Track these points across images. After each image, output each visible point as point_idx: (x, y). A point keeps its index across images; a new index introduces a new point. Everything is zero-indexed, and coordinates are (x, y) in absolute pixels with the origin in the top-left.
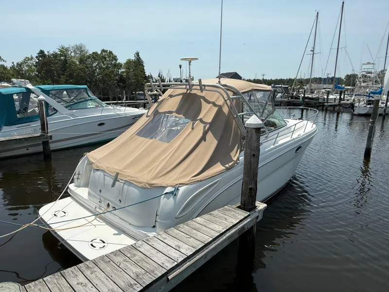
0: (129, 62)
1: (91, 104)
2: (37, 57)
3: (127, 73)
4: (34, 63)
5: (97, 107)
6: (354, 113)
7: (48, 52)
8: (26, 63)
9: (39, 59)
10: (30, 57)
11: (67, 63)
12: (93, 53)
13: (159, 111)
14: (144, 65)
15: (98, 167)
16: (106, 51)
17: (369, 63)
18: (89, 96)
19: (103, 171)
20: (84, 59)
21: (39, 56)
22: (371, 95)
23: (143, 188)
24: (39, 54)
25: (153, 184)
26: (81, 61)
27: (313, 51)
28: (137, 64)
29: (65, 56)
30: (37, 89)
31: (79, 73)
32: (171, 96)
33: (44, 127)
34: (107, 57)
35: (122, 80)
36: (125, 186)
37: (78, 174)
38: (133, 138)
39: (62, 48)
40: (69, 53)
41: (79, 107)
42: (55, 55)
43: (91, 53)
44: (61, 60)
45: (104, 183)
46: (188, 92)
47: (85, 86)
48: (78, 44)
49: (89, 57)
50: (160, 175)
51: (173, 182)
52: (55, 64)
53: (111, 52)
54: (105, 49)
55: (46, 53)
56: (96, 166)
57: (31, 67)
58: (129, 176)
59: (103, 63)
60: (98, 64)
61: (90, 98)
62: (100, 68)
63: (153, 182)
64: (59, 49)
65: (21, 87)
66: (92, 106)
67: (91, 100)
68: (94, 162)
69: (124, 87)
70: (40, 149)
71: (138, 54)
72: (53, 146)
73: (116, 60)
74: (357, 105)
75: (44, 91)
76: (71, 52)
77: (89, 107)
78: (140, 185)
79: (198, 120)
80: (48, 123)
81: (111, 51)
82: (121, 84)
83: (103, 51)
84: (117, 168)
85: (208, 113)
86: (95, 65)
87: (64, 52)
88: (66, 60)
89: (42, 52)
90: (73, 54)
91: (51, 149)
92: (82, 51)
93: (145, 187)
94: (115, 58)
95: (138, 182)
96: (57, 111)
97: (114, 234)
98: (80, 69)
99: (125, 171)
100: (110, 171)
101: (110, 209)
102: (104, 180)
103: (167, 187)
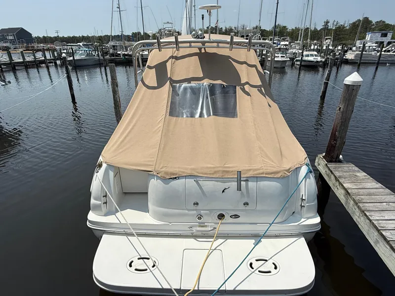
17: (168, 23)
19: (189, 176)
23: (284, 177)
27: (119, 8)
51: (301, 159)
56: (167, 173)
85: (249, 75)
100: (206, 174)
101: (227, 219)
102: (201, 187)
103: (301, 167)
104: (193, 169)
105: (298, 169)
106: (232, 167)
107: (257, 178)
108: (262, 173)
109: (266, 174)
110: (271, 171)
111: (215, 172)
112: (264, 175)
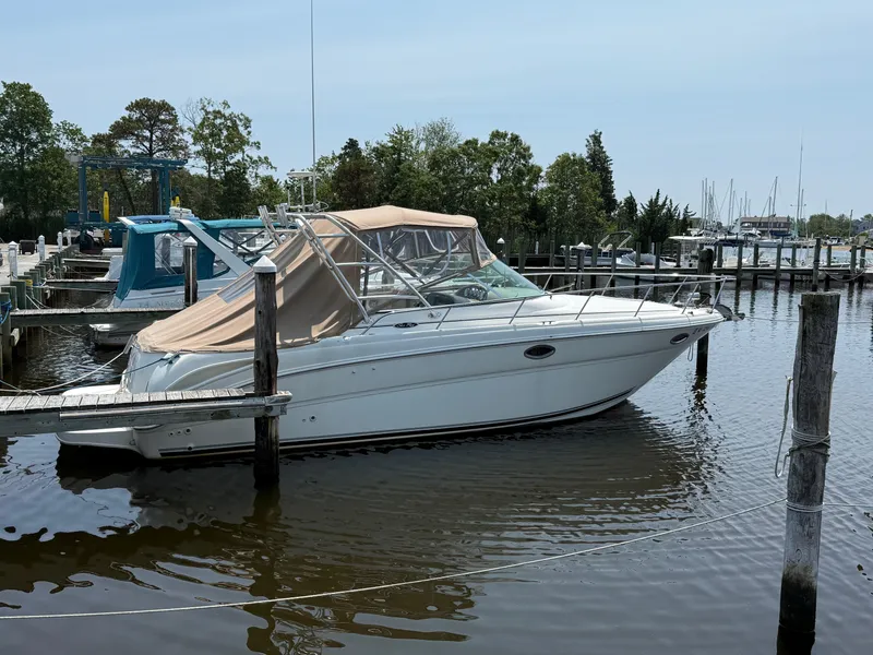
2: (340, 157)
3: (552, 194)
7: (366, 144)
10: (330, 157)
12: (467, 143)
14: (612, 168)
16: (504, 136)
20: (440, 159)
21: (346, 154)
24: (346, 148)
26: (434, 164)
34: (509, 148)
39: (400, 132)
40: (414, 143)
42: (380, 151)
43: (462, 142)
48: (437, 119)
53: (517, 137)
54: (502, 131)
55: (362, 146)
64: (392, 136)
71: (596, 139)
73: (527, 158)
76: (418, 143)
81: (516, 133)
83: (496, 135)
87: (402, 141)
89: (352, 144)
90: (422, 147)
92: (442, 139)
94: (525, 154)
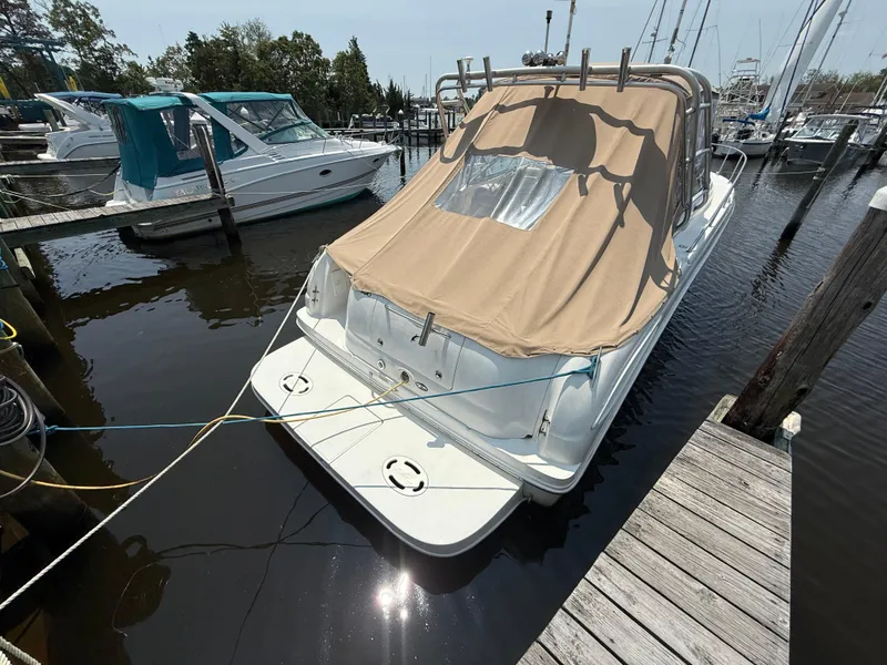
0: (342, 57)
1: (302, 135)
2: (186, 47)
3: (340, 79)
4: (185, 58)
5: (314, 138)
6: (716, 153)
7: (204, 37)
8: (171, 59)
9: (190, 51)
10: (176, 47)
11: (239, 59)
12: (280, 39)
13: (477, 147)
15: (366, 286)
16: (300, 35)
17: (749, 60)
18: (298, 117)
19: (381, 298)
20: (265, 50)
21: (190, 44)
22: (750, 120)
23: (508, 357)
24: (188, 40)
25: (535, 348)
26: (262, 54)
27: (655, 35)
28: (353, 61)
29: (235, 46)
30: (203, 99)
31: (261, 78)
32: (501, 109)
33: (216, 181)
34: (302, 46)
35: (334, 92)
36: (451, 344)
37: (315, 292)
38: (428, 212)
39: (227, 28)
40: (240, 38)
41: (283, 139)
42: (216, 42)
43: (276, 39)
44: (227, 52)
45: (389, 327)
46: (551, 95)
47: (289, 96)
48: (252, 20)
49: (273, 47)
50: (542, 320)
51: (584, 343)
52: (219, 59)
53: (309, 36)
54: (299, 32)
55: (201, 38)
56: (361, 283)
57: (181, 67)
58: (461, 321)
59: (299, 58)
60: (291, 60)
61: (298, 122)
62: (296, 69)
63: (533, 341)
64: (221, 31)
65: (168, 95)
66: (304, 138)
67: (302, 124)
68: (352, 272)
69: (338, 107)
70: (217, 221)
71: (354, 42)
72: (238, 217)
73: (319, 52)
74: (722, 138)
75: (214, 103)
76: (243, 38)
77: (300, 138)
78: (500, 349)
79: (593, 170)
80: (222, 173)
81: (309, 34)
82: (332, 100)
83: (296, 35)
84: (420, 294)
85: (617, 152)
86: (285, 62)
87: (230, 35)
88: (236, 53)
89: (193, 36)
90: (246, 41)
91: (236, 222)
92: (260, 35)
93: (514, 355)
94: (317, 50)
95: (492, 341)
96: (247, 147)
97: (430, 445)
98: (263, 70)
99: (438, 301)
100: (401, 302)
101: (411, 385)
102: (389, 320)
103: (570, 357)
104: (392, 290)
105: (562, 357)
106: (442, 306)
107: (464, 340)
108: (475, 334)
109: (481, 338)
110: (493, 338)
111: (414, 305)
112: (475, 339)
